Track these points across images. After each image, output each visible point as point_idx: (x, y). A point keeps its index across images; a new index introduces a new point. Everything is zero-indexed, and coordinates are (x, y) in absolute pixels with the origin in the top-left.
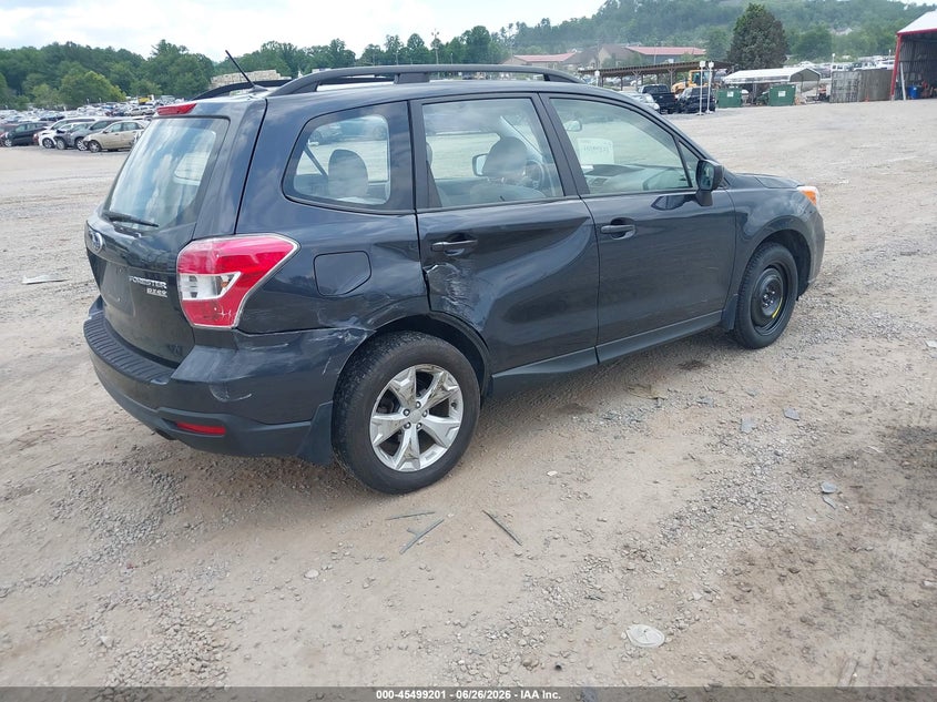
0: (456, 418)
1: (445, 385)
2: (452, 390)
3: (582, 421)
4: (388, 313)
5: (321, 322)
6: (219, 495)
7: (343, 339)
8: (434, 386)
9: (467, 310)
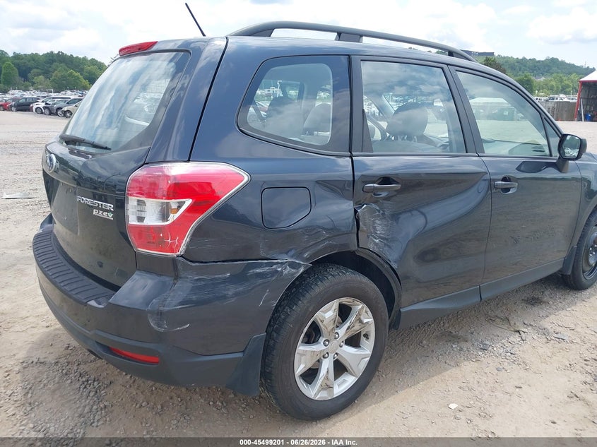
0: (367, 348)
1: (362, 318)
2: (367, 323)
3: (461, 349)
4: (323, 247)
5: (263, 254)
6: (141, 406)
7: (282, 272)
8: (352, 318)
9: (386, 248)
